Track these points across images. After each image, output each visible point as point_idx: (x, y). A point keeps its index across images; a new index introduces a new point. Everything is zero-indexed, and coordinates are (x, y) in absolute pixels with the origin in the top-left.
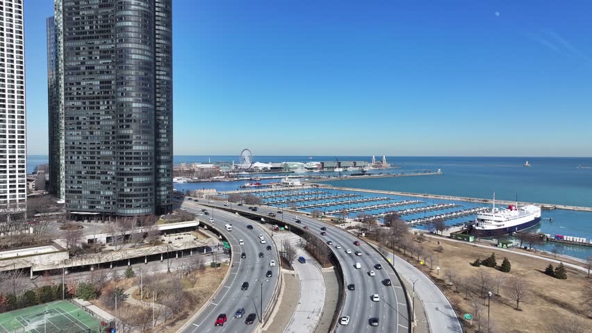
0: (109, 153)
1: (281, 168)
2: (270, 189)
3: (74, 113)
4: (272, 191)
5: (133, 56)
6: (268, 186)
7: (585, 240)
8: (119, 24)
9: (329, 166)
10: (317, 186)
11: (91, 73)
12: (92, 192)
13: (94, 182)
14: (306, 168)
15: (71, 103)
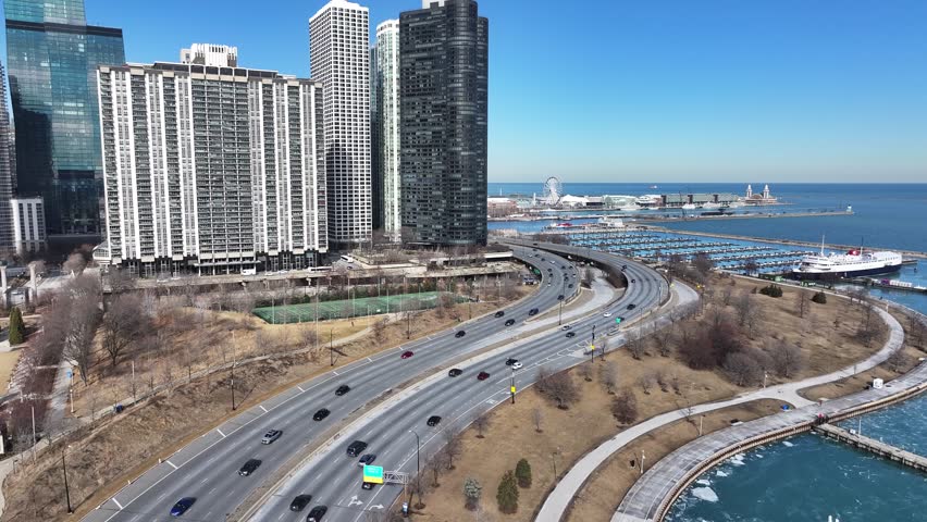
0: (440, 193)
1: (601, 204)
2: (582, 231)
3: (409, 158)
4: (584, 234)
5: (462, 112)
6: (580, 228)
7: (910, 285)
8: (451, 86)
9: (673, 201)
10: (646, 228)
11: (424, 125)
12: (425, 226)
13: (427, 218)
14: (638, 204)
15: (407, 151)
